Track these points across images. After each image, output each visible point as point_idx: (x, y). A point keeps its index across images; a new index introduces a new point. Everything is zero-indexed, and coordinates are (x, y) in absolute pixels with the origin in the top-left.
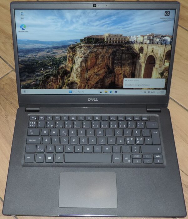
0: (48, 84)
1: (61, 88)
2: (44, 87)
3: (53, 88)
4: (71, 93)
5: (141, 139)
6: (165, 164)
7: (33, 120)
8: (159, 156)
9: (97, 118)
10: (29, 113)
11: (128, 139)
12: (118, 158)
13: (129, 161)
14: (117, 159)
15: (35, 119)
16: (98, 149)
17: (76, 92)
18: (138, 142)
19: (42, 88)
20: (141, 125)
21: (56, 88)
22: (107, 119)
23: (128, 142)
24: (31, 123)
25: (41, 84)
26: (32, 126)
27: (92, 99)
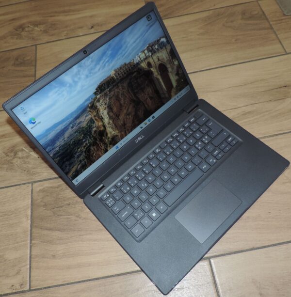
0: (93, 157)
1: (106, 151)
2: (91, 162)
3: (100, 157)
4: (118, 147)
5: (206, 137)
6: (240, 140)
7: (108, 198)
8: (231, 138)
9: (157, 151)
10: (98, 195)
11: (197, 146)
12: (205, 166)
13: (215, 161)
14: (205, 168)
15: (108, 195)
16: (183, 173)
17: (121, 144)
18: (206, 141)
19: (91, 165)
20: (195, 127)
21: (103, 154)
22: (166, 145)
23: (200, 148)
24: (107, 202)
25: (86, 162)
26: (112, 203)
27: (139, 139)
